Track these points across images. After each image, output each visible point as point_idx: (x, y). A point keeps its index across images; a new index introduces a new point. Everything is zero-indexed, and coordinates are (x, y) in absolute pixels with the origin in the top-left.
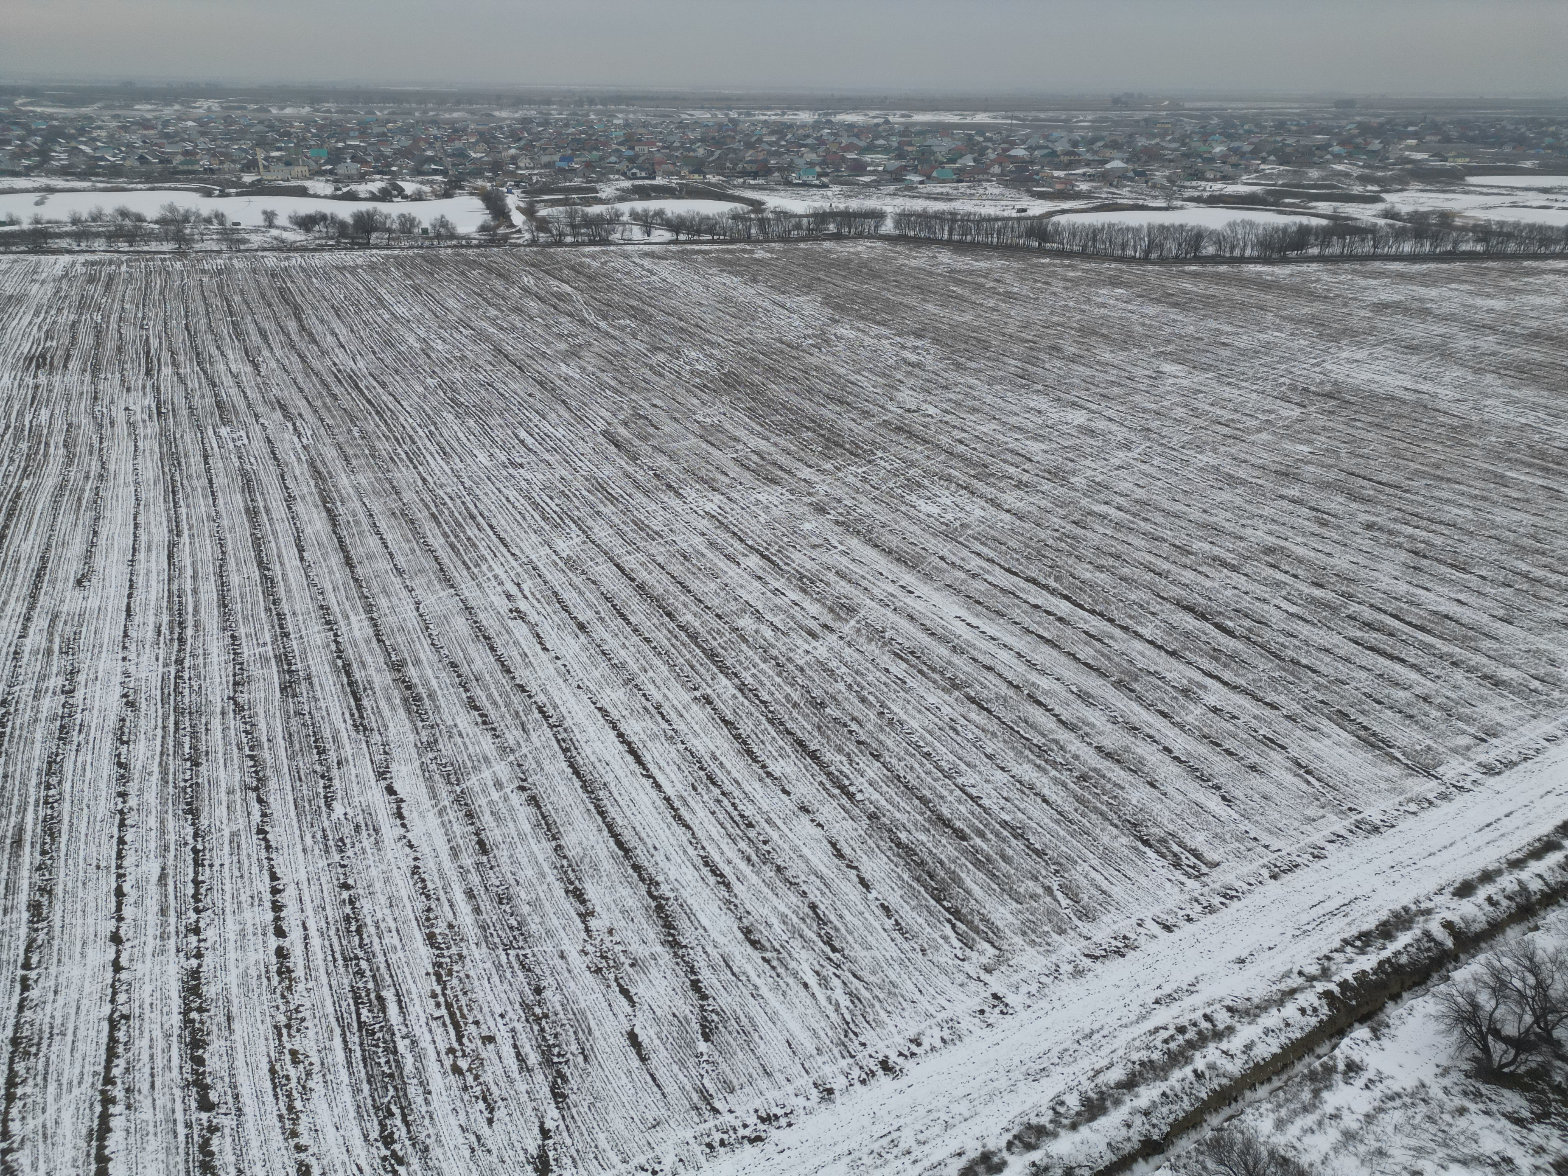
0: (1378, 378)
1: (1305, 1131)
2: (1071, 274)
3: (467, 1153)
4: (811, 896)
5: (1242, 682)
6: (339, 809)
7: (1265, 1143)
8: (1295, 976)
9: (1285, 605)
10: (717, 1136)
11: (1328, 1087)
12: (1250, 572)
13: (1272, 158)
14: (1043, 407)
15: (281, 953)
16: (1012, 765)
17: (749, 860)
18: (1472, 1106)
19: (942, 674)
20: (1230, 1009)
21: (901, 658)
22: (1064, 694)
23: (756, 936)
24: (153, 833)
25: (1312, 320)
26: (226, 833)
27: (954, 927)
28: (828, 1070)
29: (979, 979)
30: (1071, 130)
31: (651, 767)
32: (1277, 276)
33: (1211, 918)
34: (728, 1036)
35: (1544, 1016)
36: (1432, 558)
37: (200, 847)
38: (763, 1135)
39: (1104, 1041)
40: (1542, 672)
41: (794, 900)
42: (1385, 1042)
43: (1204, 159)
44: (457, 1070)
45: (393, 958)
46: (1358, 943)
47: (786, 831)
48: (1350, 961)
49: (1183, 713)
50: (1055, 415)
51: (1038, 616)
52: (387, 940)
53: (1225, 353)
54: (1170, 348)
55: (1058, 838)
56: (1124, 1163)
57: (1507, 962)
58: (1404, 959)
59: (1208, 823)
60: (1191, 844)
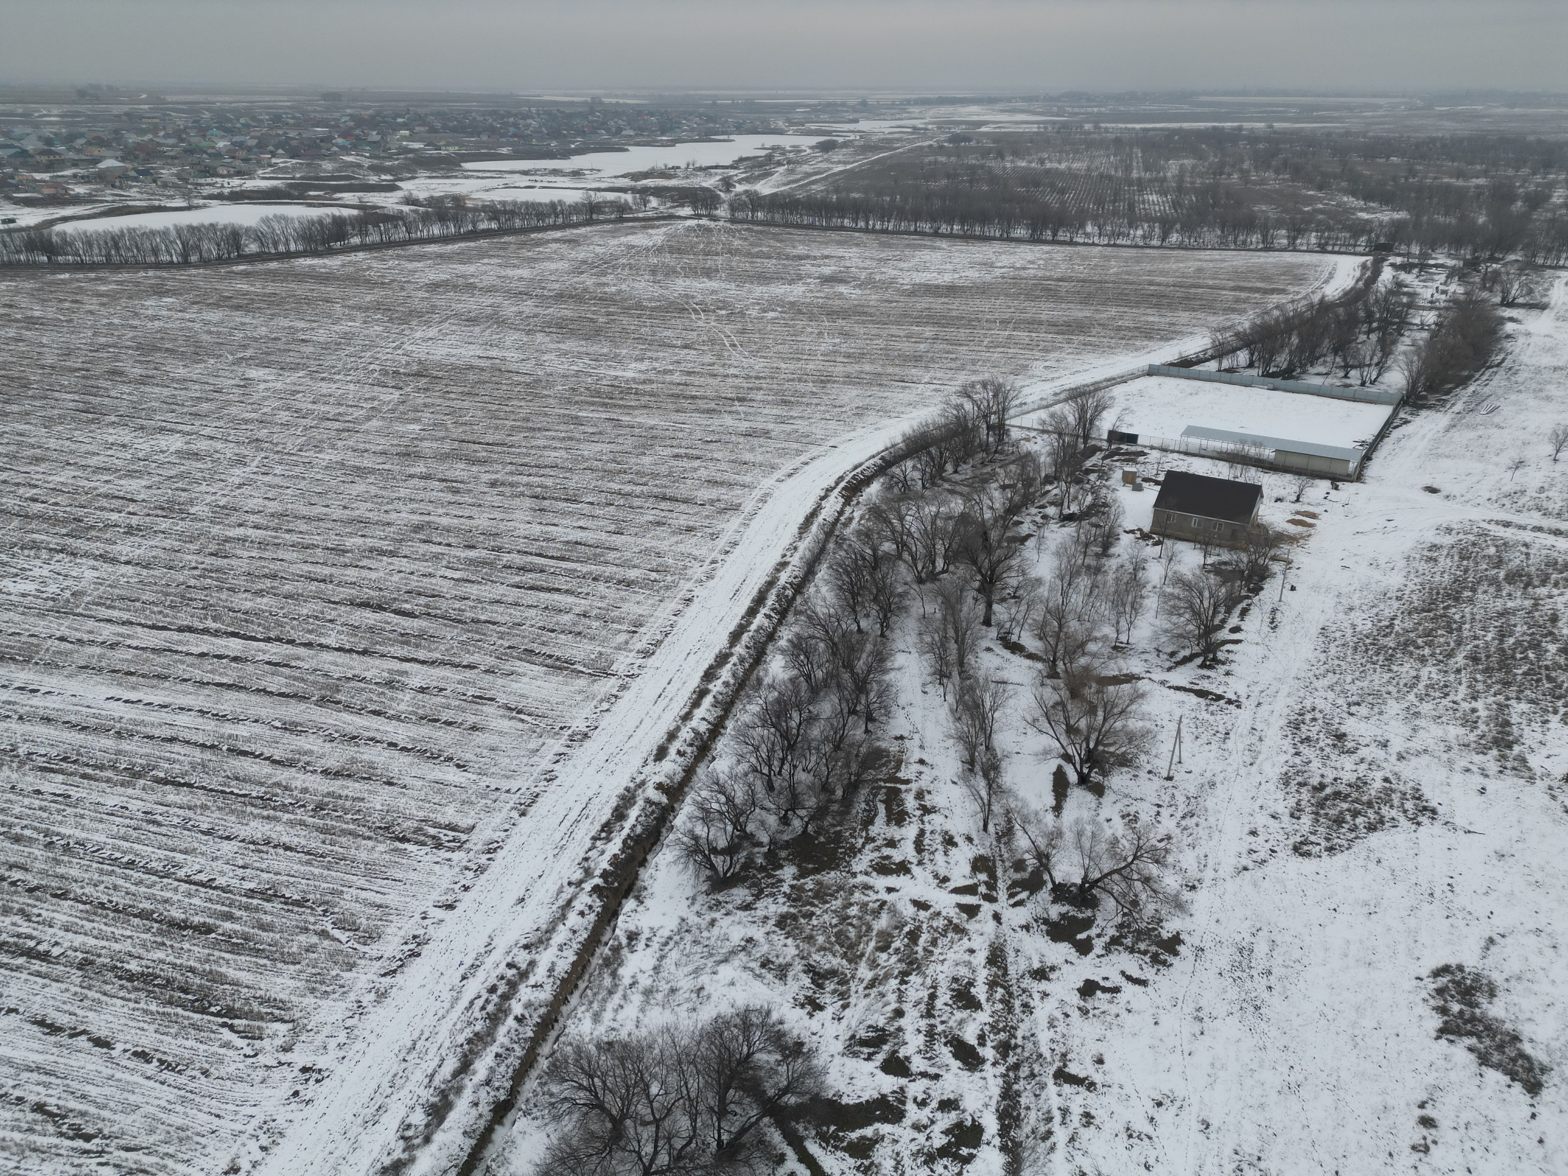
0: (454, 351)
1: (616, 1011)
2: (103, 288)
4: (30, 1097)
5: (437, 655)
7: (591, 1040)
8: (566, 888)
9: (449, 573)
11: (621, 964)
12: (408, 553)
13: (280, 151)
14: (127, 440)
16: (235, 829)
18: (717, 915)
19: (114, 768)
20: (526, 947)
21: (52, 771)
22: (268, 732)
25: (378, 307)
27: (231, 1028)
29: (281, 1064)
30: (36, 125)
32: (330, 267)
33: (484, 877)
35: (738, 820)
36: (550, 498)
39: (428, 1044)
40: (654, 564)
41: (8, 1115)
42: (648, 902)
43: (210, 155)
46: (603, 835)
48: (603, 853)
49: (394, 705)
50: (144, 445)
51: (207, 664)
53: (308, 349)
54: (249, 353)
55: (315, 877)
56: (484, 1139)
57: (705, 794)
58: (639, 830)
59: (452, 794)
60: (445, 821)
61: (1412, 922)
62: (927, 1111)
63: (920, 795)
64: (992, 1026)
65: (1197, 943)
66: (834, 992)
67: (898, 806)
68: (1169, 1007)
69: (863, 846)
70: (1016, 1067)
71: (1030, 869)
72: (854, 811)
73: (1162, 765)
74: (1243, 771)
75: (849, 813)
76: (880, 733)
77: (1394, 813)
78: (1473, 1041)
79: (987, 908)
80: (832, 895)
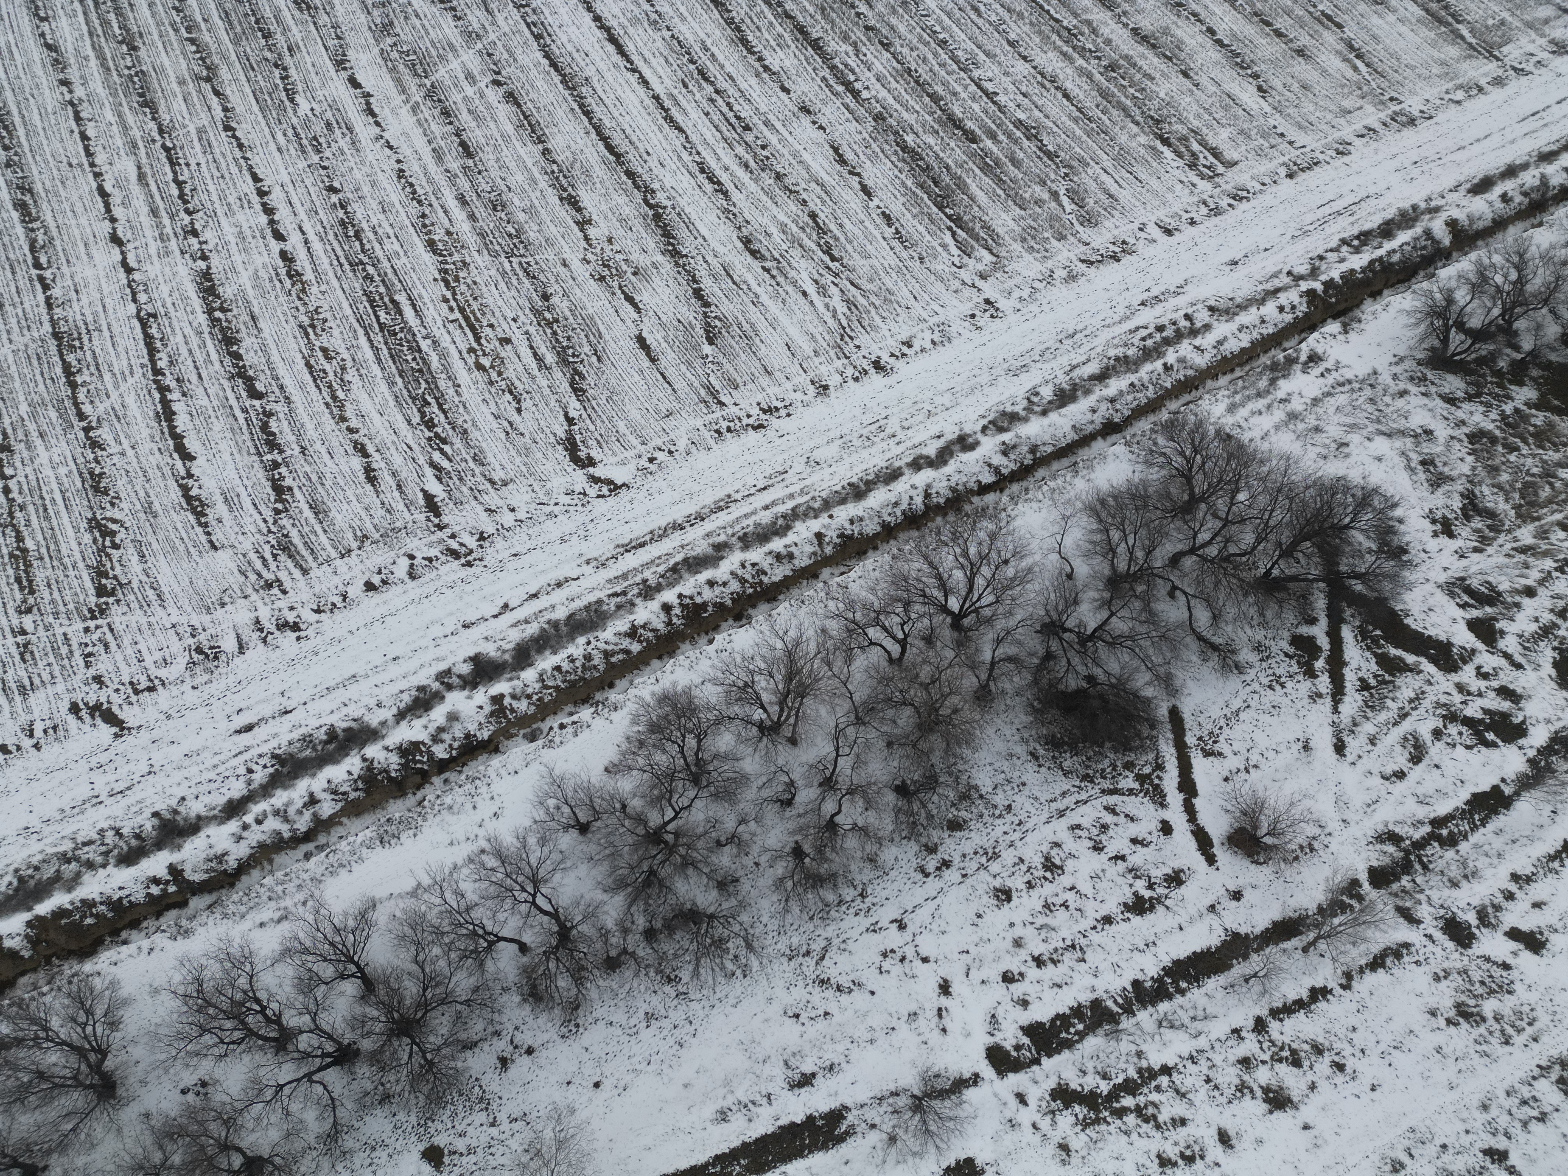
1: (1253, 413)
3: (503, 436)
4: (811, 204)
6: (304, 106)
7: (1215, 423)
8: (1283, 275)
10: (724, 425)
11: (1285, 376)
15: (284, 255)
16: (1034, 53)
17: (747, 166)
18: (1413, 389)
20: (1211, 309)
23: (755, 246)
24: (115, 128)
26: (192, 129)
27: (954, 234)
28: (824, 370)
29: (973, 286)
31: (635, 58)
33: (1215, 220)
34: (731, 340)
35: (1512, 309)
37: (169, 144)
38: (765, 423)
39: (1085, 340)
41: (794, 208)
42: (1352, 336)
44: (480, 367)
45: (398, 264)
46: (1356, 243)
47: (786, 134)
48: (1342, 260)
52: (387, 246)
55: (1074, 138)
56: (1085, 440)
57: (1497, 259)
58: (1396, 258)
59: (1236, 117)
60: (1212, 141)
62: (1483, 684)
66: (1478, 531)
80: (1555, 445)
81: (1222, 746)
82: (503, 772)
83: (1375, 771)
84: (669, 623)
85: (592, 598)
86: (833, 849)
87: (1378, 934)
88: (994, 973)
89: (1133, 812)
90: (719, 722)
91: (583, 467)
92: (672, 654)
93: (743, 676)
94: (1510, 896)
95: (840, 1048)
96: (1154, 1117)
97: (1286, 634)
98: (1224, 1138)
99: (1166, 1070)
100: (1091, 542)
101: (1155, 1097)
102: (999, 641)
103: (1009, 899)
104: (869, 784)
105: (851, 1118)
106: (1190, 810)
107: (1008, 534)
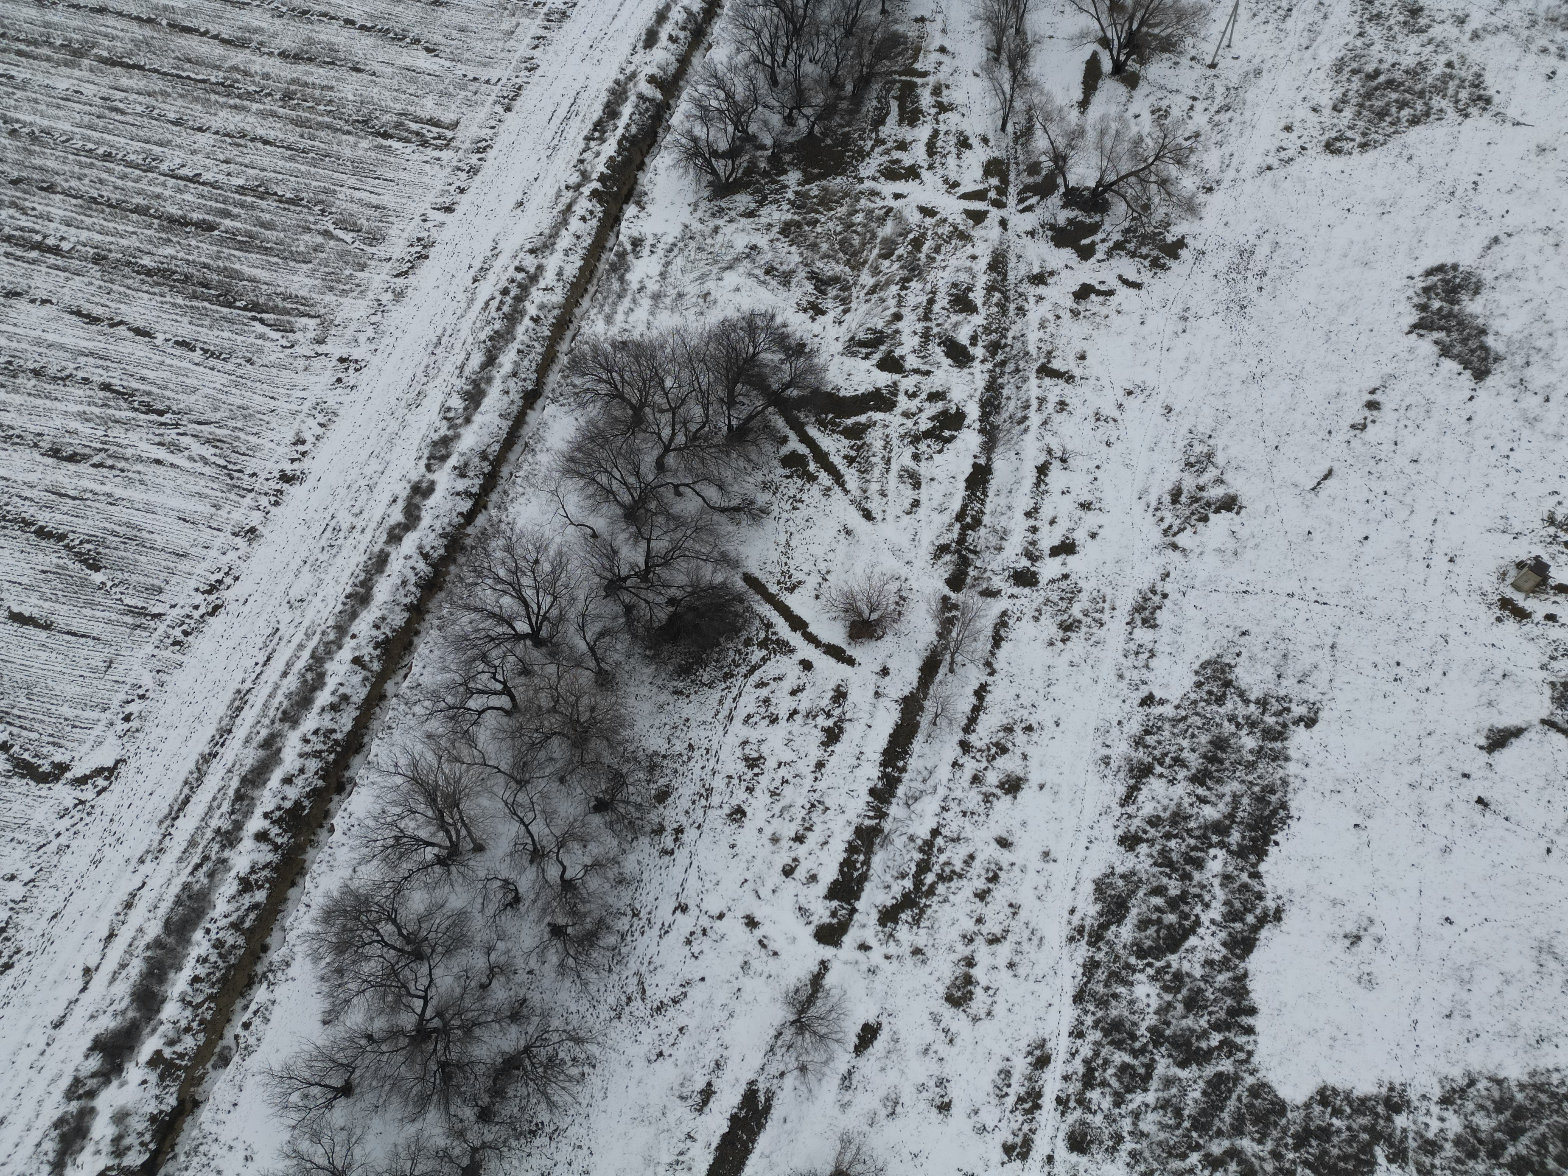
1: (627, 314)
4: (94, 378)
7: (606, 340)
8: (564, 192)
10: (177, 633)
11: (627, 270)
16: (205, 120)
18: (720, 222)
20: (532, 251)
23: (67, 451)
27: (262, 321)
28: (237, 516)
29: (318, 355)
33: (478, 179)
34: (115, 553)
35: (739, 120)
38: (219, 602)
39: (452, 340)
41: (81, 392)
42: (649, 208)
46: (597, 135)
47: (11, 329)
48: (598, 154)
55: (303, 175)
56: (519, 421)
57: (702, 88)
58: (634, 129)
59: (428, 84)
60: (425, 115)
61: (1422, 222)
62: (916, 402)
63: (937, 91)
64: (985, 328)
65: (1200, 245)
66: (836, 297)
67: (913, 103)
68: (1158, 308)
69: (872, 149)
70: (1003, 363)
71: (1044, 173)
72: (864, 110)
73: (1207, 50)
74: (1295, 57)
75: (858, 111)
76: (898, 13)
77: (1444, 104)
78: (1441, 335)
79: (995, 214)
80: (837, 202)
81: (797, 576)
82: (221, 1116)
83: (900, 514)
84: (276, 847)
85: (175, 889)
86: (584, 901)
87: (983, 621)
88: (775, 877)
89: (776, 673)
90: (398, 890)
91: (57, 779)
92: (302, 871)
93: (388, 833)
94: (1034, 530)
95: (712, 1044)
96: (953, 872)
97: (776, 463)
98: (1003, 843)
99: (935, 833)
100: (589, 497)
101: (943, 858)
102: (582, 628)
103: (744, 814)
104: (571, 825)
105: (762, 1086)
106: (811, 639)
107: (520, 538)
